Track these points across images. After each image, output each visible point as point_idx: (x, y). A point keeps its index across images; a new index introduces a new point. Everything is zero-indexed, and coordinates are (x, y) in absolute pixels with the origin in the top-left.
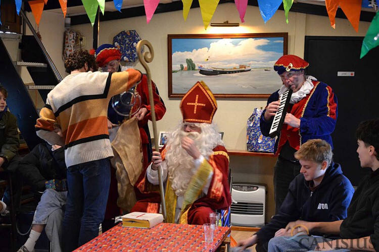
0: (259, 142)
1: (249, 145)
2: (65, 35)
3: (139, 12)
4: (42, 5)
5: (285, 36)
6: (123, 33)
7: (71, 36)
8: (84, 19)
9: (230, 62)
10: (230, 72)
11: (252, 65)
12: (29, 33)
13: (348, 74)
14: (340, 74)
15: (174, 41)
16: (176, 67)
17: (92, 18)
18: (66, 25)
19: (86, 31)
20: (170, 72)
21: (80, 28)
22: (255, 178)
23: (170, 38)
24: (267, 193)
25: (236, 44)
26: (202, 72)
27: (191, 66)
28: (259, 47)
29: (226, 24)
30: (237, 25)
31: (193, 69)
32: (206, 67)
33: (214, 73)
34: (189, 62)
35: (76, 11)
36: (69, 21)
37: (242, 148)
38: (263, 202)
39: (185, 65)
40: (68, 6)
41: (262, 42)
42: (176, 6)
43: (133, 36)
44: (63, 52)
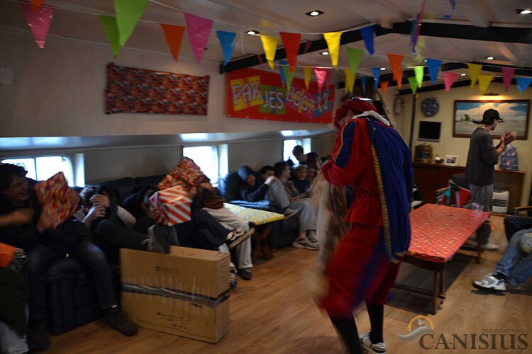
0: (508, 164)
1: (501, 166)
2: (395, 100)
3: (441, 87)
4: (387, 84)
5: (529, 102)
6: (428, 100)
7: (399, 101)
8: (409, 91)
12: (378, 99)
15: (458, 104)
16: (458, 119)
17: (414, 90)
18: (396, 95)
19: (408, 98)
20: (455, 121)
21: (405, 97)
22: (502, 185)
23: (456, 102)
24: (510, 194)
25: (496, 106)
26: (475, 122)
27: (467, 118)
28: (511, 108)
29: (491, 94)
30: (497, 95)
31: (469, 120)
34: (466, 116)
35: (405, 86)
36: (398, 93)
38: (507, 199)
39: (464, 118)
40: (402, 84)
41: (513, 105)
42: (466, 83)
43: (434, 101)
44: (394, 110)
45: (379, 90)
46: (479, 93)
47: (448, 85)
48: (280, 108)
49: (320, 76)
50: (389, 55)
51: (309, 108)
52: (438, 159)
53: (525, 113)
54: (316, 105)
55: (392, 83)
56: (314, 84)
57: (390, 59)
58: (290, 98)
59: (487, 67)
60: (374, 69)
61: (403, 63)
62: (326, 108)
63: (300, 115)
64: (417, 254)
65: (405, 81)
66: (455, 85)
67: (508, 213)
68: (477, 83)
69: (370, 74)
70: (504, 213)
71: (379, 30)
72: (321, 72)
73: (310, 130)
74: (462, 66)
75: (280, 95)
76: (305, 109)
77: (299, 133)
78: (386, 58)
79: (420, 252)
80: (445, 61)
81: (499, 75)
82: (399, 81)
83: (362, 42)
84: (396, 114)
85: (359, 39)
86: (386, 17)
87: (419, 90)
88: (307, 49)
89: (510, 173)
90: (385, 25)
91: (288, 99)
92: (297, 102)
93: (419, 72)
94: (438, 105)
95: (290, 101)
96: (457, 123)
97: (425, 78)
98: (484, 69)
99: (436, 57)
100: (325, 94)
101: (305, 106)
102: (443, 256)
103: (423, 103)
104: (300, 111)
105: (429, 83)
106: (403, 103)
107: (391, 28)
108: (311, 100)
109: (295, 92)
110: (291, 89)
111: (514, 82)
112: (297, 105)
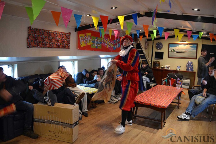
0: (189, 69)
1: (187, 69)
2: (145, 43)
3: (164, 38)
4: (142, 36)
5: (197, 44)
6: (158, 43)
7: (147, 43)
8: (151, 40)
9: (183, 50)
10: (183, 52)
11: (189, 51)
12: (138, 42)
13: (213, 54)
14: (210, 54)
15: (170, 45)
16: (170, 51)
17: (153, 39)
18: (146, 41)
19: (151, 43)
21: (149, 42)
22: (187, 77)
23: (169, 44)
24: (190, 81)
25: (185, 46)
26: (176, 52)
27: (174, 50)
28: (190, 47)
29: (183, 41)
30: (185, 41)
31: (174, 51)
32: (177, 51)
33: (179, 52)
34: (173, 50)
36: (146, 40)
37: (185, 70)
38: (189, 83)
39: (172, 50)
40: (148, 37)
41: (191, 45)
42: (174, 36)
43: (161, 43)
44: (145, 47)
45: (139, 39)
46: (178, 41)
47: (166, 37)
48: (99, 46)
49: (116, 33)
50: (143, 25)
51: (111, 46)
52: (162, 67)
53: (196, 49)
54: (114, 45)
55: (145, 36)
56: (113, 37)
57: (144, 27)
58: (103, 42)
59: (181, 31)
60: (137, 31)
61: (149, 28)
62: (118, 46)
63: (108, 49)
64: (155, 105)
65: (149, 36)
66: (169, 37)
67: (190, 88)
68: (178, 37)
69: (136, 33)
70: (188, 88)
71: (139, 15)
72: (116, 32)
73: (111, 55)
74: (172, 30)
75: (99, 41)
76: (109, 46)
77: (107, 56)
78: (142, 26)
79: (156, 104)
80: (165, 28)
81: (186, 34)
82: (147, 36)
83: (133, 20)
84: (146, 49)
85: (131, 18)
86: (143, 10)
87: (155, 39)
88: (110, 22)
89: (190, 72)
90: (142, 13)
91: (102, 42)
92: (106, 44)
93: (155, 32)
94: (162, 45)
95: (104, 43)
96: (169, 52)
97: (157, 35)
98: (180, 31)
99: (161, 26)
100: (118, 40)
101: (109, 45)
102: (165, 106)
103: (156, 44)
104: (107, 47)
105: (159, 36)
106: (148, 44)
107: (144, 14)
108: (112, 43)
109: (105, 40)
110: (104, 39)
111: (192, 36)
112: (106, 45)
